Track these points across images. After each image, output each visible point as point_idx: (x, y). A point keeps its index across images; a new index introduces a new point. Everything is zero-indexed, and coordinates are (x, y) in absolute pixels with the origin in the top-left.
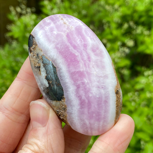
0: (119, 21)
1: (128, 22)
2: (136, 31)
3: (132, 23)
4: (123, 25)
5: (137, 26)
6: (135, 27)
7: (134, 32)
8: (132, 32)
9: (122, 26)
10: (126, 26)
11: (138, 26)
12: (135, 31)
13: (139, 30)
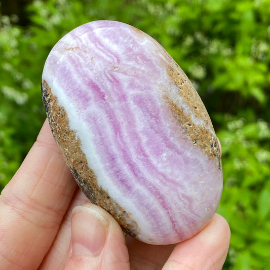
0: (177, 32)
1: (192, 34)
2: (208, 49)
3: (199, 36)
4: (184, 40)
5: (209, 40)
6: (206, 42)
7: (204, 52)
8: (202, 50)
9: (182, 42)
10: (189, 41)
11: (212, 40)
12: (205, 49)
13: (214, 46)
